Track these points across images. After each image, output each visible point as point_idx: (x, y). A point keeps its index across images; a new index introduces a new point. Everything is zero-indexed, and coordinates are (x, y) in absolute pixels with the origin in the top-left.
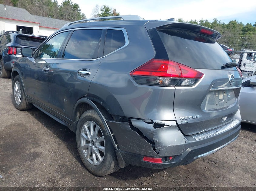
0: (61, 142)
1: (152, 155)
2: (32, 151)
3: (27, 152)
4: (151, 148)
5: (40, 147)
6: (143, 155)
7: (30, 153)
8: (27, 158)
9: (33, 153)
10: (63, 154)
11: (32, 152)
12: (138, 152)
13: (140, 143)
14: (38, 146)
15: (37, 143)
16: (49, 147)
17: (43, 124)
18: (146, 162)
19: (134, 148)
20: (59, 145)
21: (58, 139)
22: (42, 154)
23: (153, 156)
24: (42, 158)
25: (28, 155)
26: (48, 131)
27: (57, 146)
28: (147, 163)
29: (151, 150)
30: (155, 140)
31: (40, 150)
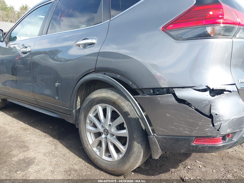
0: (56, 142)
1: (209, 134)
2: (21, 156)
3: (15, 159)
4: (209, 125)
5: (31, 150)
6: (194, 137)
7: (19, 160)
8: (17, 167)
9: (24, 160)
10: (64, 155)
11: (22, 158)
12: (187, 133)
13: (192, 121)
14: (27, 150)
15: (26, 147)
16: (43, 149)
17: (26, 123)
18: (198, 146)
19: (181, 129)
20: (56, 145)
21: (51, 139)
22: (36, 158)
23: (211, 135)
24: (38, 165)
25: (16, 162)
26: (35, 131)
27: (53, 147)
28: (200, 147)
29: (208, 128)
30: (214, 113)
31: (31, 154)
